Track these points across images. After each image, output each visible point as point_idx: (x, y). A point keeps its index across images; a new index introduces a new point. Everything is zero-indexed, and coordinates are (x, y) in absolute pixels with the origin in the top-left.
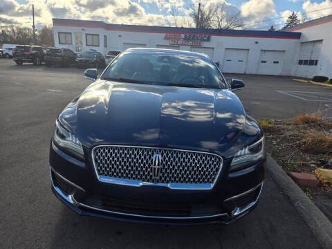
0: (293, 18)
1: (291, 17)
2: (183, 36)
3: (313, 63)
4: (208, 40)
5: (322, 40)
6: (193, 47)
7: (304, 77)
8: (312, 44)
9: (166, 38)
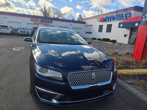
0: (80, 16)
1: (79, 16)
2: (40, 20)
3: (90, 33)
4: (52, 22)
5: (92, 25)
6: (45, 25)
7: (88, 38)
8: (89, 26)
9: (31, 20)
